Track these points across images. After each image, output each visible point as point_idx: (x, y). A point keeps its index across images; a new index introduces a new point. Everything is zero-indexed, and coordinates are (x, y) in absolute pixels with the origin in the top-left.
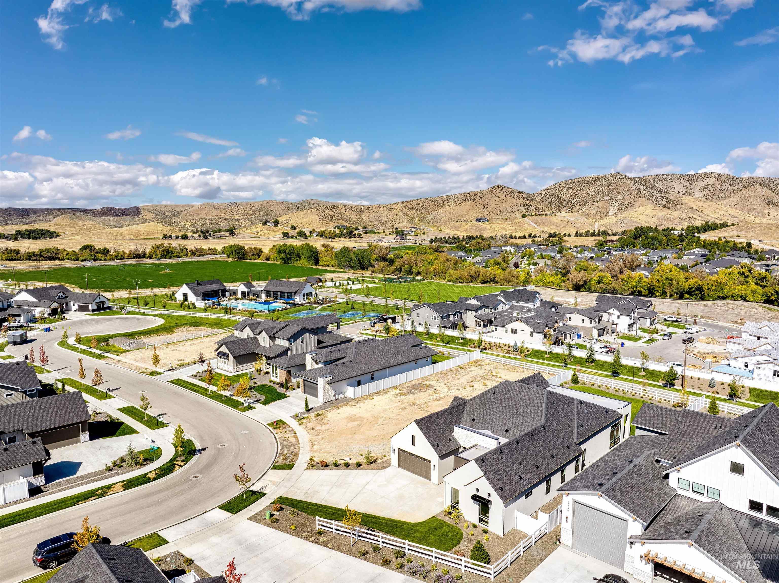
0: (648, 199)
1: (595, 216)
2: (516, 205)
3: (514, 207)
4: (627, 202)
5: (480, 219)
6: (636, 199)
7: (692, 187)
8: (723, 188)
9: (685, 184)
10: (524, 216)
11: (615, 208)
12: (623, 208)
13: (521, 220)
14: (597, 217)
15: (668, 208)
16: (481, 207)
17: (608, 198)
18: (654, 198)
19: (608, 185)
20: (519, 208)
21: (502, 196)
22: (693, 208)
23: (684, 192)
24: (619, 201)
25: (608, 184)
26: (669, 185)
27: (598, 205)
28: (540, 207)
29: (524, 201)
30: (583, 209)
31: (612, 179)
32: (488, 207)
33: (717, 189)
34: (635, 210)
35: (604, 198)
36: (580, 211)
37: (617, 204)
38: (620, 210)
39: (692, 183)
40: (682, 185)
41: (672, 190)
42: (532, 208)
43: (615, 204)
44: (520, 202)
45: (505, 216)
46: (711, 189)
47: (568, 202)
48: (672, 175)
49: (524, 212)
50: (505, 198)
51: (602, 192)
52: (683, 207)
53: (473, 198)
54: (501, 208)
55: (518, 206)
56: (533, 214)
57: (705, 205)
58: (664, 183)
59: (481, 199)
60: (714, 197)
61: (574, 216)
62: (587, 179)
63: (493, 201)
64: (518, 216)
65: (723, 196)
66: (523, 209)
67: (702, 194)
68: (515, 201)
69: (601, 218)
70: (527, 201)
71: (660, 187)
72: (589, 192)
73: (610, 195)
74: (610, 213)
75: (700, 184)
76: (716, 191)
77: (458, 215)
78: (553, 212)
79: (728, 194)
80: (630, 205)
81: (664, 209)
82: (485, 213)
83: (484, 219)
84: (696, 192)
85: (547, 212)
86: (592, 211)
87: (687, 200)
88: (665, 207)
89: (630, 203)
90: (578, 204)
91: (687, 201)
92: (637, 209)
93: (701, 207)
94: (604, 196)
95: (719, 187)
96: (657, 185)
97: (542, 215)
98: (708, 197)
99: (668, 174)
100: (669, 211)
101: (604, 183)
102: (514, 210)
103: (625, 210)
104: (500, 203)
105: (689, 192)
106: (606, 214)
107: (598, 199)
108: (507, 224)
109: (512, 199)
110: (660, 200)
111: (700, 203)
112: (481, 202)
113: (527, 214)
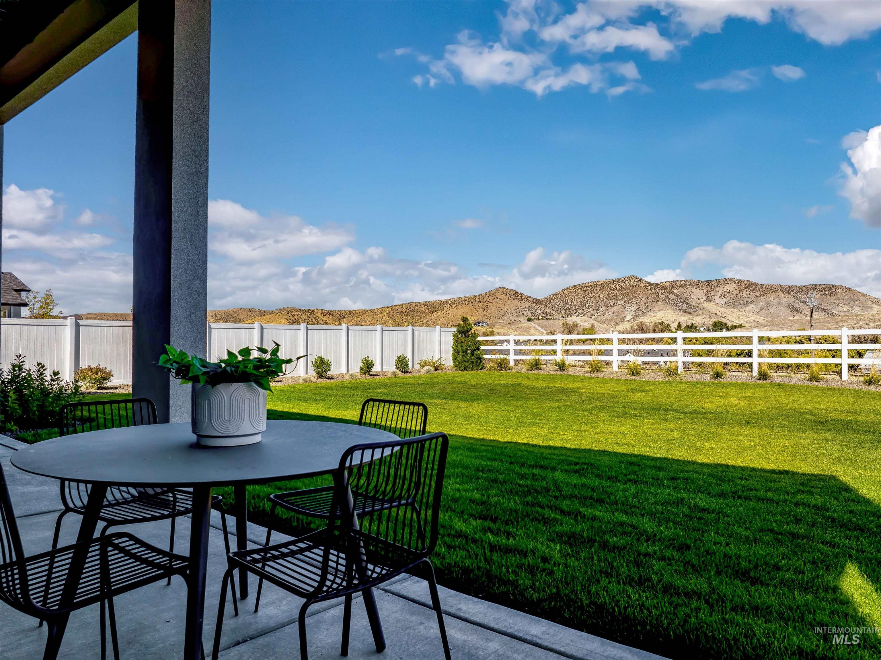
0: (667, 303)
1: (610, 322)
2: (520, 308)
3: (518, 311)
4: (644, 307)
5: (479, 323)
6: (653, 304)
7: (712, 293)
8: (744, 294)
9: (705, 290)
10: (529, 320)
11: (631, 313)
12: (640, 313)
13: (526, 324)
14: (612, 323)
15: (690, 313)
16: (480, 311)
17: (623, 302)
18: (673, 303)
19: (621, 289)
20: (524, 312)
21: (503, 297)
22: (716, 314)
23: (705, 298)
24: (635, 305)
25: (622, 287)
26: (688, 291)
27: (612, 309)
28: (548, 311)
29: (530, 305)
30: (596, 315)
31: (627, 282)
32: (489, 310)
33: (739, 295)
34: (653, 315)
35: (619, 302)
36: (593, 317)
37: (633, 309)
38: (637, 315)
39: (712, 289)
40: (702, 291)
41: (692, 297)
42: (539, 311)
43: (631, 309)
44: (526, 305)
45: (508, 320)
46: (732, 296)
47: (579, 307)
48: (691, 281)
49: (530, 316)
50: (508, 301)
51: (616, 296)
52: (704, 312)
53: (472, 300)
54: (503, 312)
55: (523, 309)
56: (540, 318)
57: (727, 311)
58: (683, 289)
59: (480, 302)
60: (736, 304)
61: (585, 321)
62: (600, 283)
63: (495, 304)
64: (523, 320)
65: (745, 303)
66: (528, 313)
67: (723, 301)
68: (519, 304)
69: (616, 324)
70: (533, 305)
71: (679, 293)
72: (602, 296)
73: (625, 299)
74: (627, 319)
75: (721, 290)
76: (737, 298)
77: (453, 319)
78: (563, 317)
79: (750, 300)
80: (647, 310)
81: (684, 314)
82: (485, 317)
83: (483, 323)
84: (717, 298)
85: (555, 317)
86: (606, 317)
87: (708, 305)
88: (686, 312)
89: (647, 307)
90: (591, 309)
91: (709, 308)
92: (655, 314)
93: (723, 313)
94: (618, 300)
95: (740, 294)
96: (675, 292)
97: (550, 319)
98: (729, 304)
99: (687, 281)
100: (690, 317)
101: (618, 287)
102: (518, 314)
103: (642, 316)
104: (502, 306)
105: (710, 299)
106: (622, 320)
107: (612, 304)
108: (511, 328)
109: (516, 302)
110: (680, 304)
111: (722, 309)
112: (481, 305)
113: (533, 318)
